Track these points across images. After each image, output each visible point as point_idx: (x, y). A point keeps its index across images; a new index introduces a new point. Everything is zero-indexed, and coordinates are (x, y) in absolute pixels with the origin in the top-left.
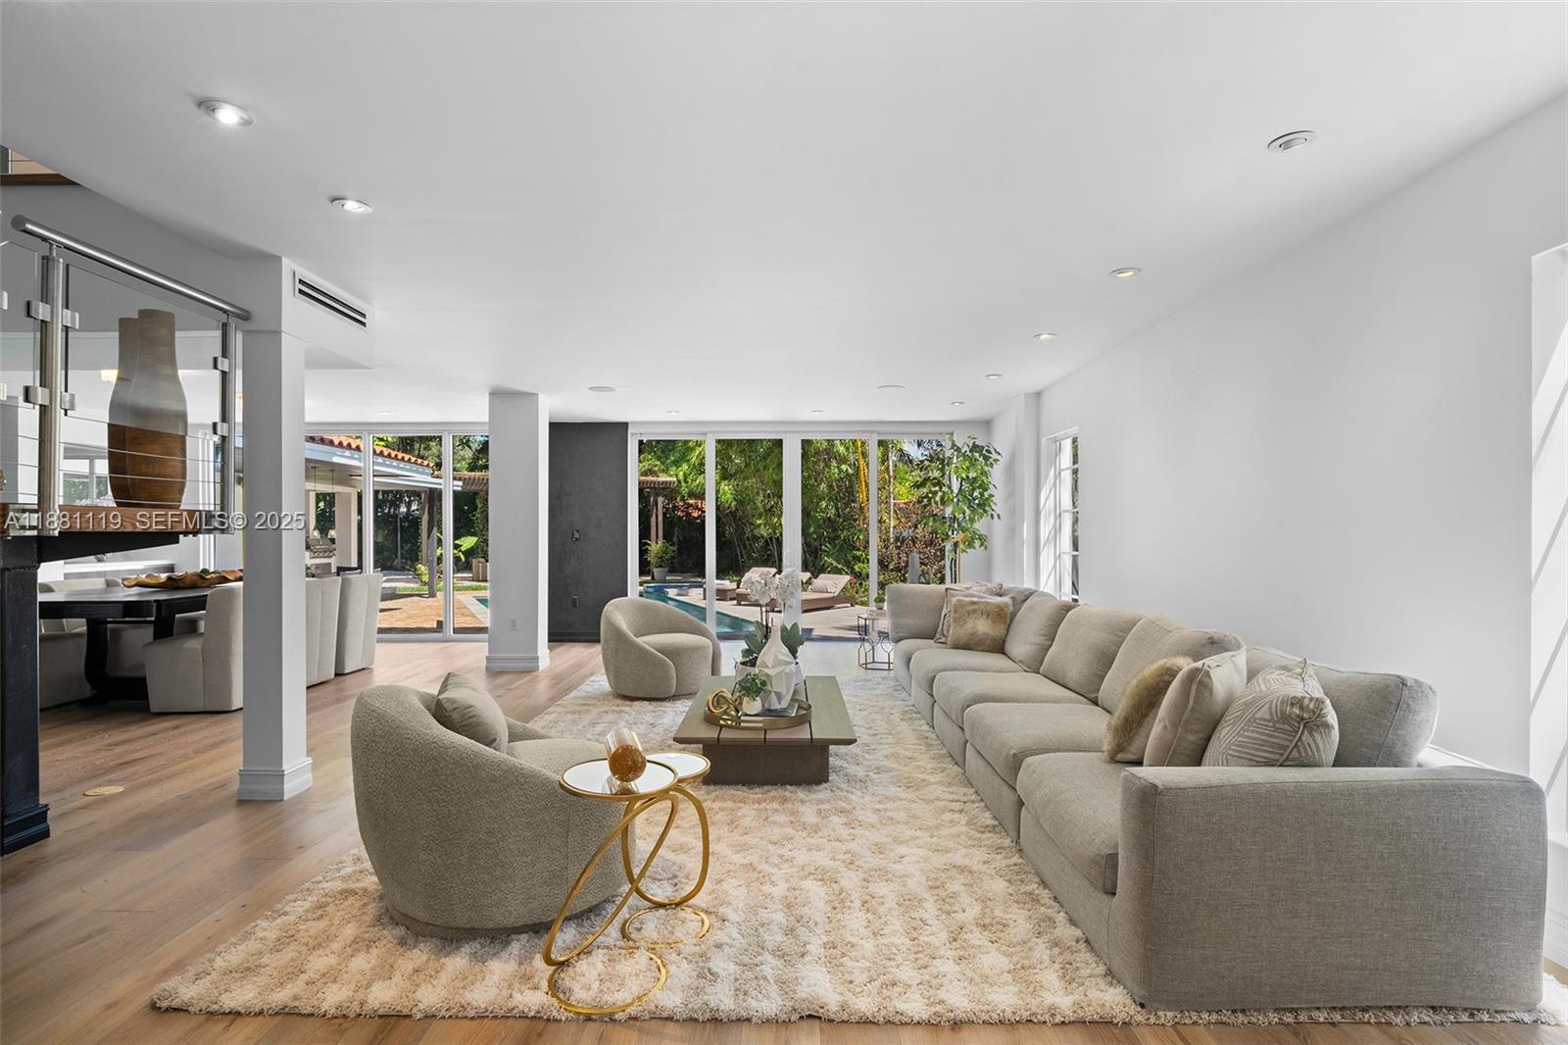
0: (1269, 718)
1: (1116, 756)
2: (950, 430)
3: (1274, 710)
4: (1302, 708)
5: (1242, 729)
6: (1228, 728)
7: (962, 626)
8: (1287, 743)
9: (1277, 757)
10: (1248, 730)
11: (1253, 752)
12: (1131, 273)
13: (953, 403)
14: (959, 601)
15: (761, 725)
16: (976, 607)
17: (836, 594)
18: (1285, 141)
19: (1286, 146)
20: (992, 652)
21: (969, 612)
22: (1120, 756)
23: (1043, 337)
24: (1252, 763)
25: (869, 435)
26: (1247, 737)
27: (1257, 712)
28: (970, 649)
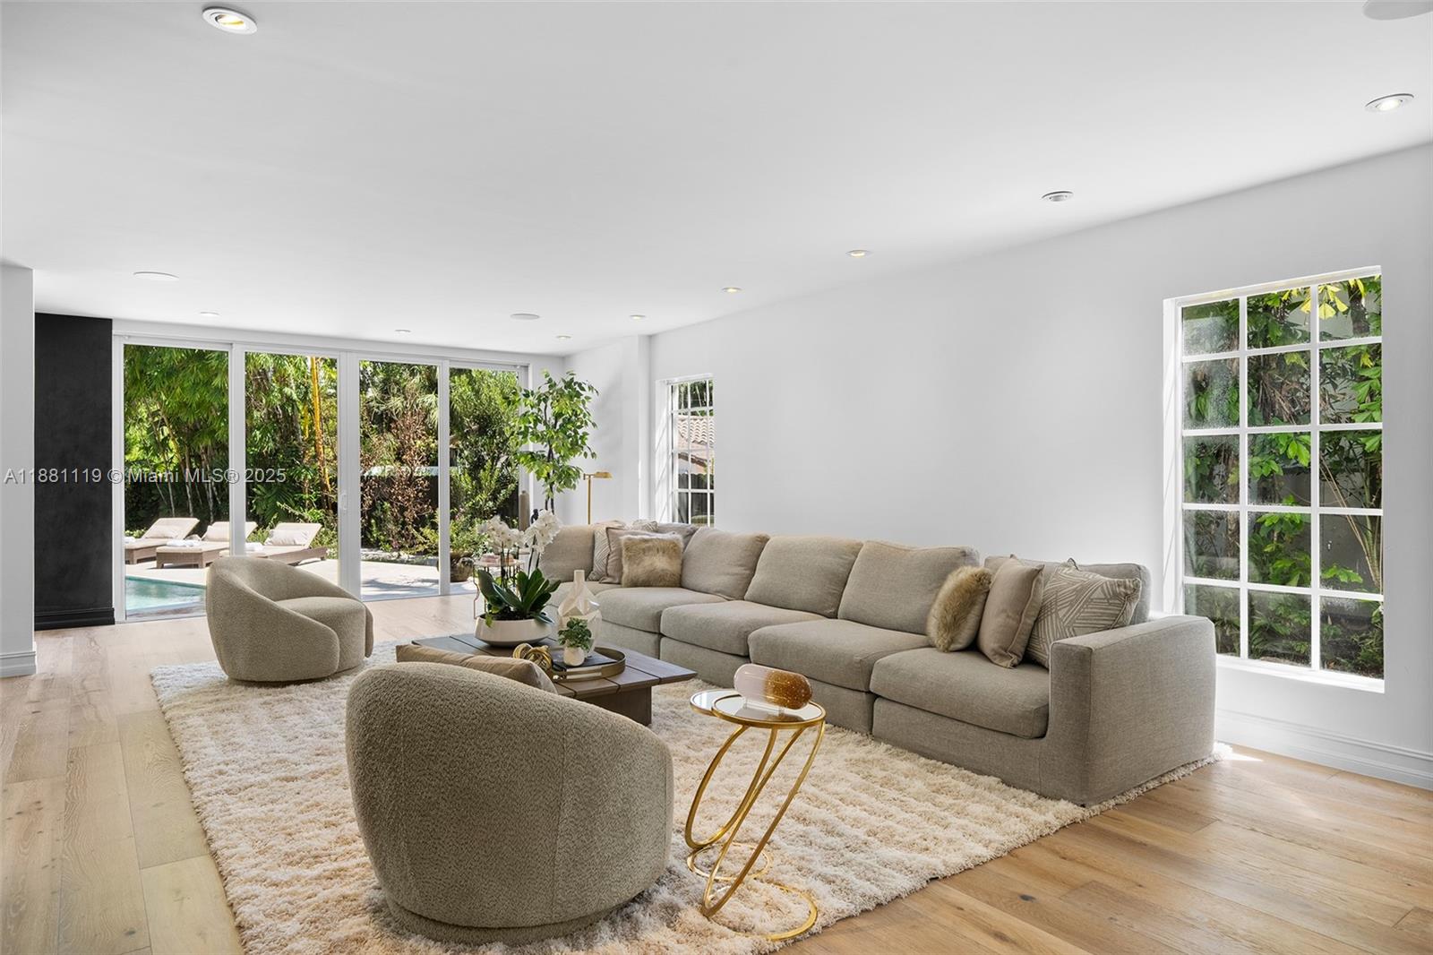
0: (1103, 597)
1: (949, 646)
2: (524, 362)
3: (1106, 592)
4: (1125, 588)
5: (1082, 607)
6: (1066, 610)
7: (638, 564)
8: (1117, 612)
9: (1111, 623)
10: (1087, 608)
11: (1095, 622)
12: (863, 254)
13: (560, 337)
14: (629, 539)
15: (600, 674)
16: (650, 544)
17: (306, 547)
18: (1056, 196)
19: (1057, 199)
20: (672, 587)
21: (644, 550)
22: (953, 647)
23: (731, 290)
24: (1095, 630)
25: (440, 361)
26: (1087, 612)
27: (1091, 595)
28: (648, 586)
